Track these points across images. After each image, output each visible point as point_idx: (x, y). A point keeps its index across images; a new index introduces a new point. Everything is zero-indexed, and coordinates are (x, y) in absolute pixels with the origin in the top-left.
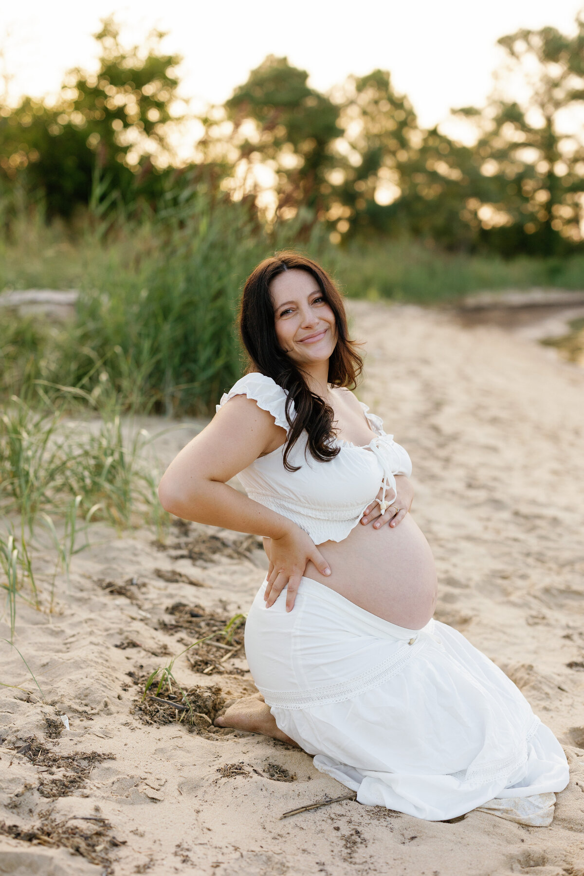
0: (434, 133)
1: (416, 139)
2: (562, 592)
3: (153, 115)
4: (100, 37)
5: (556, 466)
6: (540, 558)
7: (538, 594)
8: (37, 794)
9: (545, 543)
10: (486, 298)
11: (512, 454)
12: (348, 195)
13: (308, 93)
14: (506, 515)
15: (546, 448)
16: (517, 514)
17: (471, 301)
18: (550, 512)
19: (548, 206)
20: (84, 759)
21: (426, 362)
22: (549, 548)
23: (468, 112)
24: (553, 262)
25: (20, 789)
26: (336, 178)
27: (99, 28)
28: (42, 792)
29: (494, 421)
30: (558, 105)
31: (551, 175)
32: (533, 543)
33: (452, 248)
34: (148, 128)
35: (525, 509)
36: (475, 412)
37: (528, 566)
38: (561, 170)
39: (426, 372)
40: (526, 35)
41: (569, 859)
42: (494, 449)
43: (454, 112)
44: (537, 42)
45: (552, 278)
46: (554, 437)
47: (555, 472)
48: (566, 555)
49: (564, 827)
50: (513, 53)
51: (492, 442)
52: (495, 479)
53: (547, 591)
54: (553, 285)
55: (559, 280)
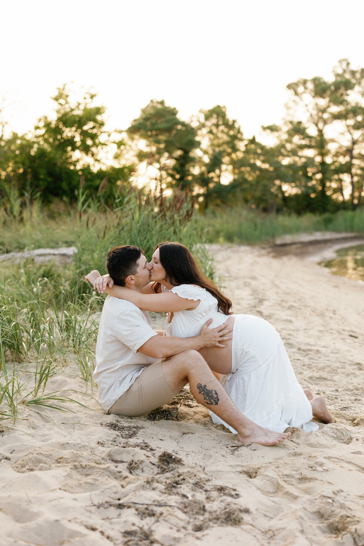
0: (253, 141)
1: (241, 146)
2: (317, 378)
3: (89, 142)
4: (56, 99)
5: (322, 328)
6: (310, 367)
7: (307, 379)
8: (121, 438)
9: (312, 361)
10: (288, 239)
11: (299, 323)
12: (203, 180)
13: (178, 122)
14: (294, 350)
15: (317, 320)
16: (299, 349)
17: (279, 241)
18: (315, 348)
19: (322, 182)
20: (134, 428)
21: (254, 278)
22: (313, 363)
23: (272, 129)
24: (327, 215)
25: (115, 436)
26: (196, 171)
27: (56, 93)
28: (123, 437)
29: (290, 308)
30: (325, 122)
31: (323, 163)
32: (306, 361)
33: (265, 210)
34: (86, 149)
35: (303, 347)
36: (281, 304)
37: (303, 369)
38: (329, 160)
39: (254, 283)
40: (305, 82)
41: (310, 454)
42: (291, 321)
43: (264, 129)
44: (310, 86)
45: (327, 225)
46: (322, 315)
47: (321, 331)
48: (321, 365)
49: (309, 446)
50: (296, 93)
51: (289, 318)
52: (290, 335)
53: (311, 378)
54: (327, 229)
55: (330, 226)
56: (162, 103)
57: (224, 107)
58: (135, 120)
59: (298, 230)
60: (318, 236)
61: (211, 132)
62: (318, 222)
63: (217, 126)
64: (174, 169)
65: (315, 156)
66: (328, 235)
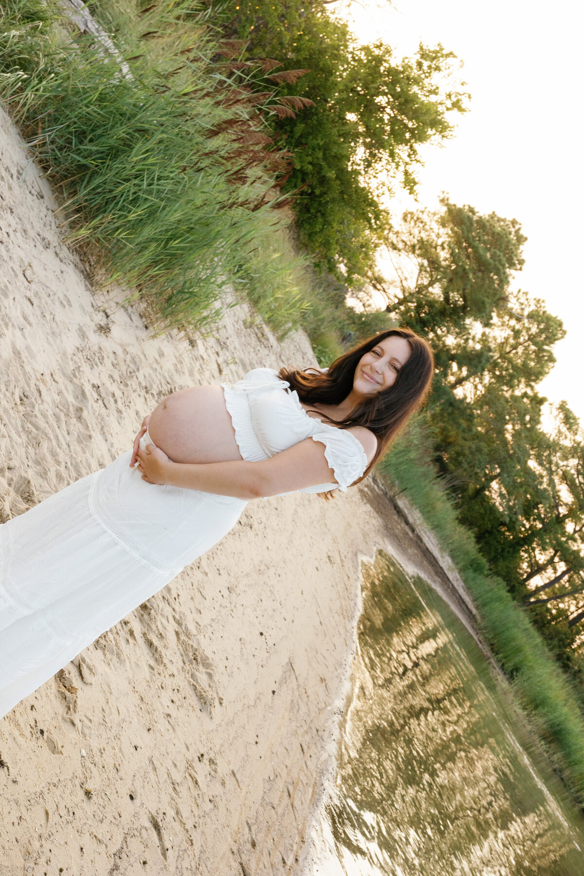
0: (538, 401)
1: (521, 388)
10: (415, 516)
17: (401, 503)
19: (534, 533)
23: (569, 419)
27: (432, 47)
31: (560, 521)
33: (443, 469)
38: (570, 526)
45: (469, 567)
54: (462, 570)
55: (470, 574)
56: (520, 239)
57: (565, 332)
58: (472, 210)
59: (437, 527)
60: (445, 562)
61: (517, 333)
62: (467, 553)
63: (531, 338)
64: (431, 304)
65: (566, 505)
66: (454, 576)
